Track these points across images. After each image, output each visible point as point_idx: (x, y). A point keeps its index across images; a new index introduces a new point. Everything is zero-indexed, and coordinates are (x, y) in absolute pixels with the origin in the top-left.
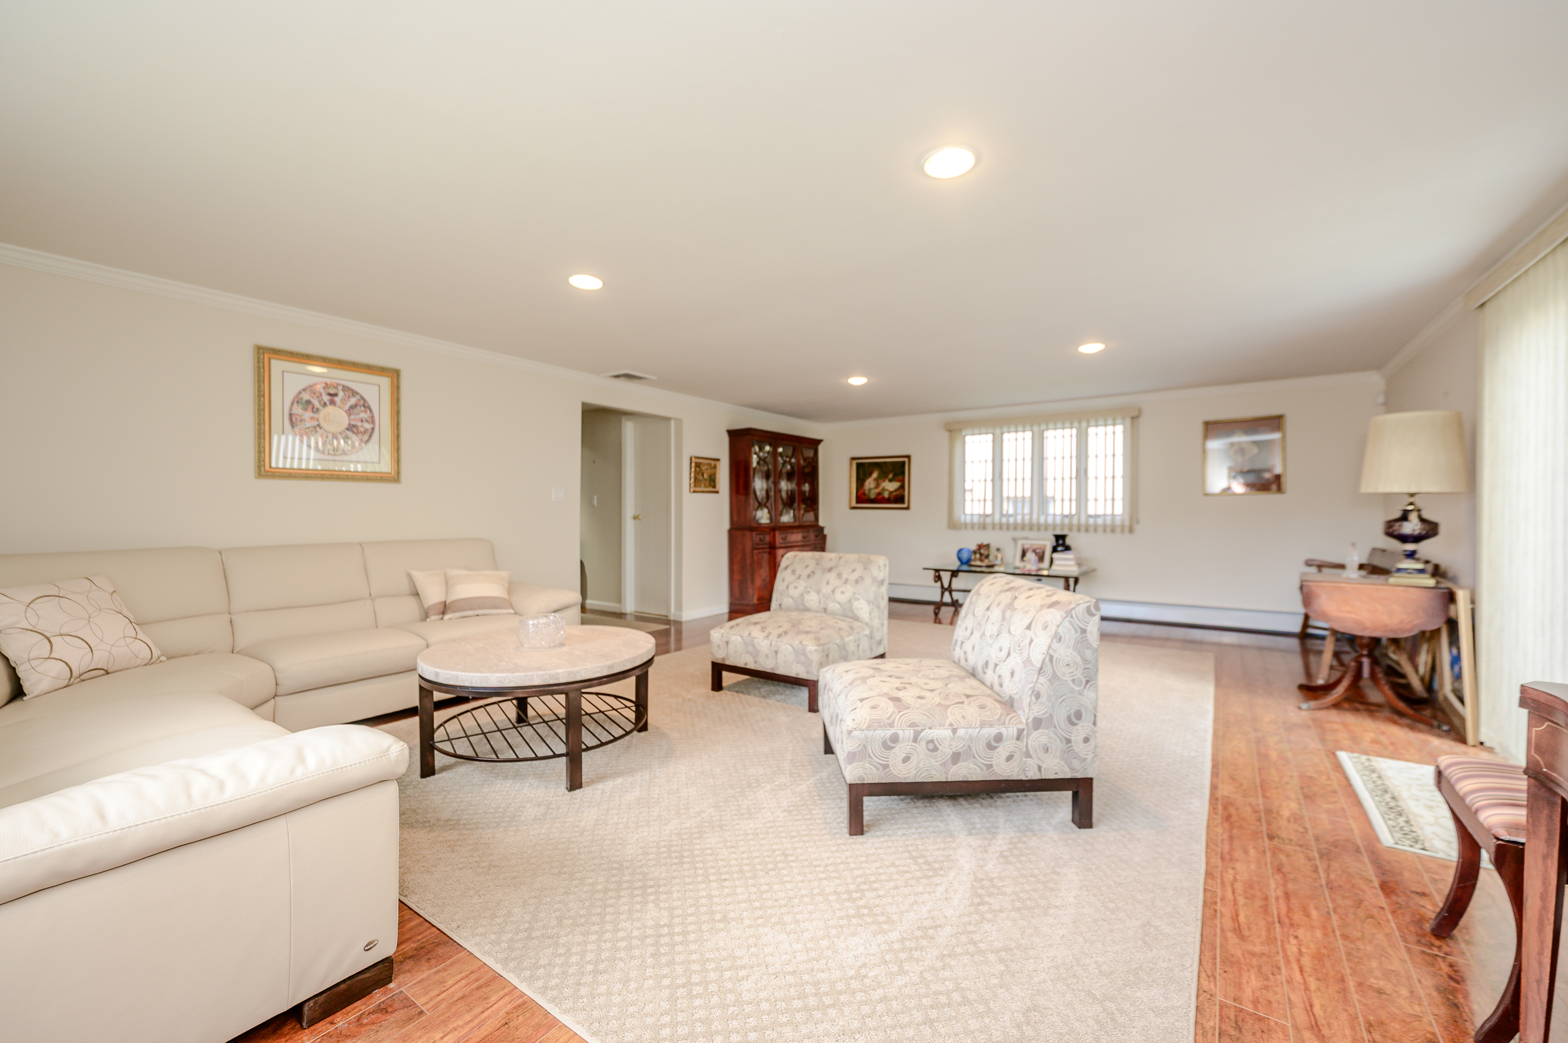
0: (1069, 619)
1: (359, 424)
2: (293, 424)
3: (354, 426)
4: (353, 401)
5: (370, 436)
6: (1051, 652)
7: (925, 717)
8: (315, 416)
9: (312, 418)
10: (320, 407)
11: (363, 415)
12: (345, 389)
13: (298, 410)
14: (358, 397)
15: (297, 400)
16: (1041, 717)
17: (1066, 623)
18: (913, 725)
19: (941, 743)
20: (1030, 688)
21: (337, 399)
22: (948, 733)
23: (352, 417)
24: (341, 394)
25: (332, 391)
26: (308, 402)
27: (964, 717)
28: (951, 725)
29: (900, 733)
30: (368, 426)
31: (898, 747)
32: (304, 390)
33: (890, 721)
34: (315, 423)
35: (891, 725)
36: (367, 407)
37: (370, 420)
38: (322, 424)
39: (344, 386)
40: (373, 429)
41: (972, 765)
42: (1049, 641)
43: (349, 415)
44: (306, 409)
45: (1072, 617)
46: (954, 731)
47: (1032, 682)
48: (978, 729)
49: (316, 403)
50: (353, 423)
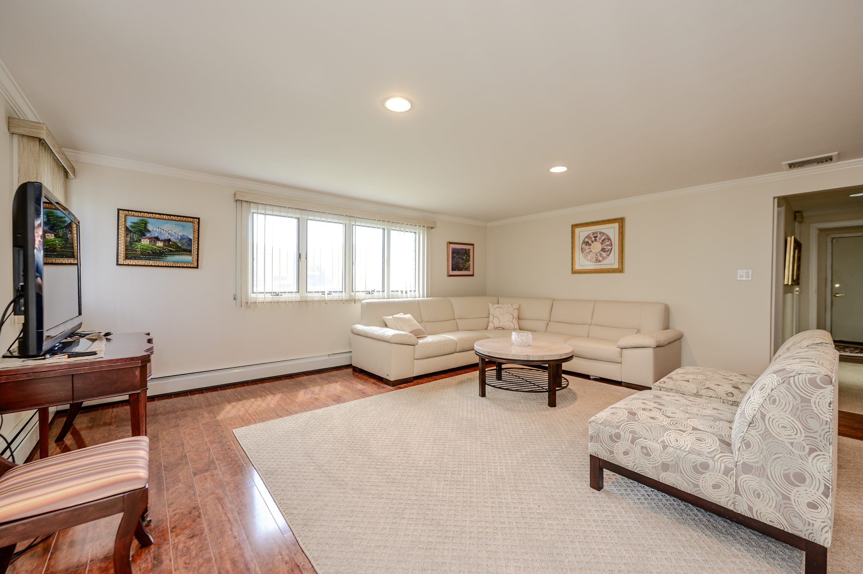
0: (785, 385)
1: (606, 247)
2: (582, 252)
3: (604, 249)
4: (603, 238)
5: (610, 252)
6: (763, 410)
7: (645, 431)
8: (590, 247)
9: (588, 248)
10: (591, 243)
11: (608, 243)
12: (601, 233)
13: (584, 246)
14: (605, 235)
15: (584, 242)
16: (752, 464)
17: (782, 388)
18: (633, 432)
19: (653, 452)
20: (741, 437)
21: (597, 238)
22: (659, 447)
23: (603, 245)
24: (599, 236)
25: (595, 235)
26: (587, 242)
27: (677, 440)
28: (663, 442)
29: (622, 434)
30: (609, 248)
31: (620, 443)
32: (586, 237)
33: (618, 425)
34: (590, 250)
35: (618, 427)
36: (609, 239)
37: (610, 245)
38: (592, 250)
39: (600, 232)
40: (612, 248)
41: (679, 478)
42: (762, 400)
43: (602, 244)
44: (586, 245)
45: (789, 384)
46: (665, 447)
47: (743, 432)
48: (686, 453)
49: (590, 242)
50: (603, 247)
